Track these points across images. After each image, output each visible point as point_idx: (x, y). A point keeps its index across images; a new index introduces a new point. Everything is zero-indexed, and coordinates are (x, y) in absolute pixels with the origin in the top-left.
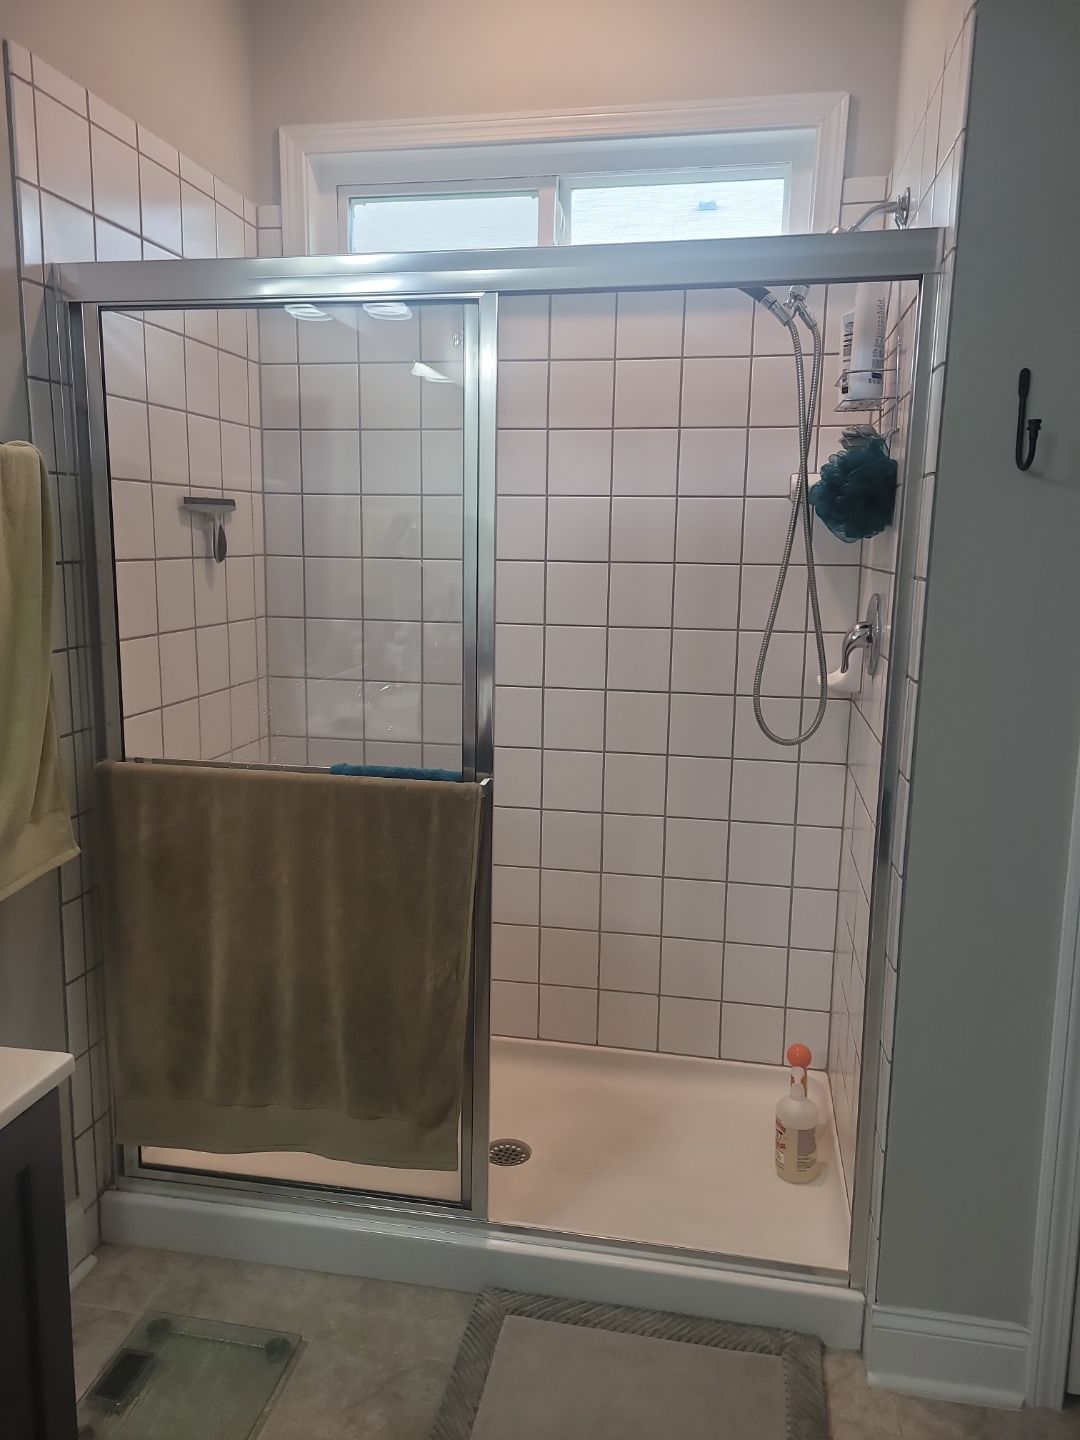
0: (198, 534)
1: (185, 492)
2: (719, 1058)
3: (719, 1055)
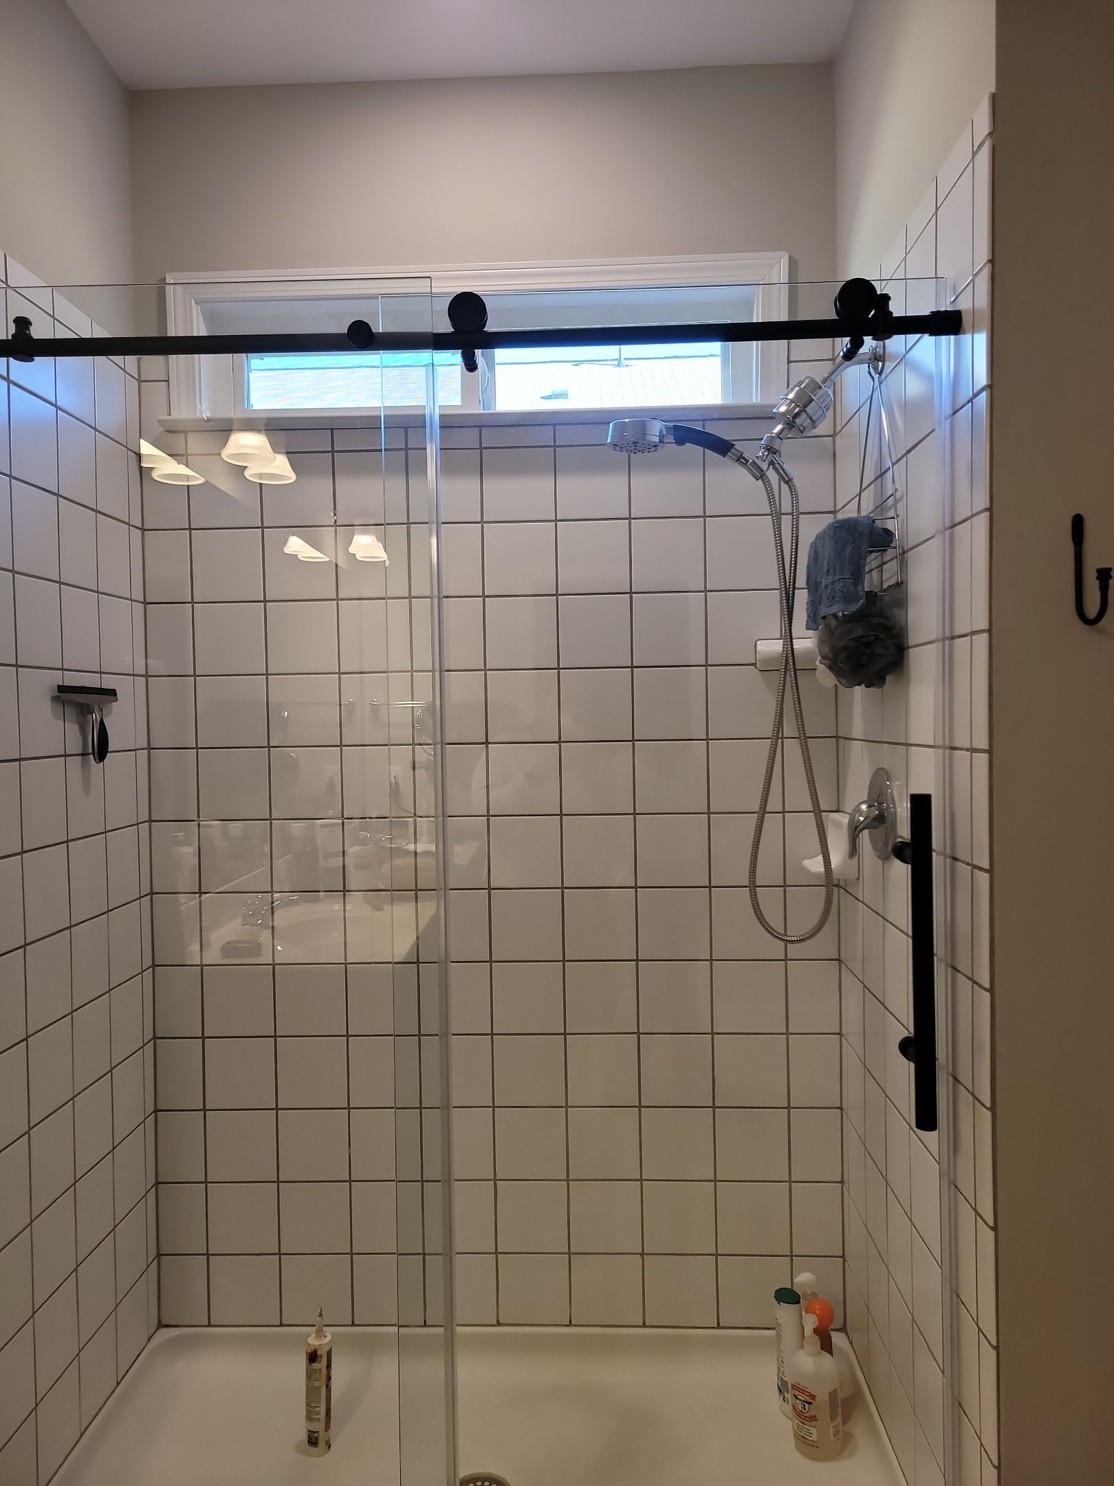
0: (73, 729)
1: (57, 678)
2: (719, 1327)
3: (718, 1324)
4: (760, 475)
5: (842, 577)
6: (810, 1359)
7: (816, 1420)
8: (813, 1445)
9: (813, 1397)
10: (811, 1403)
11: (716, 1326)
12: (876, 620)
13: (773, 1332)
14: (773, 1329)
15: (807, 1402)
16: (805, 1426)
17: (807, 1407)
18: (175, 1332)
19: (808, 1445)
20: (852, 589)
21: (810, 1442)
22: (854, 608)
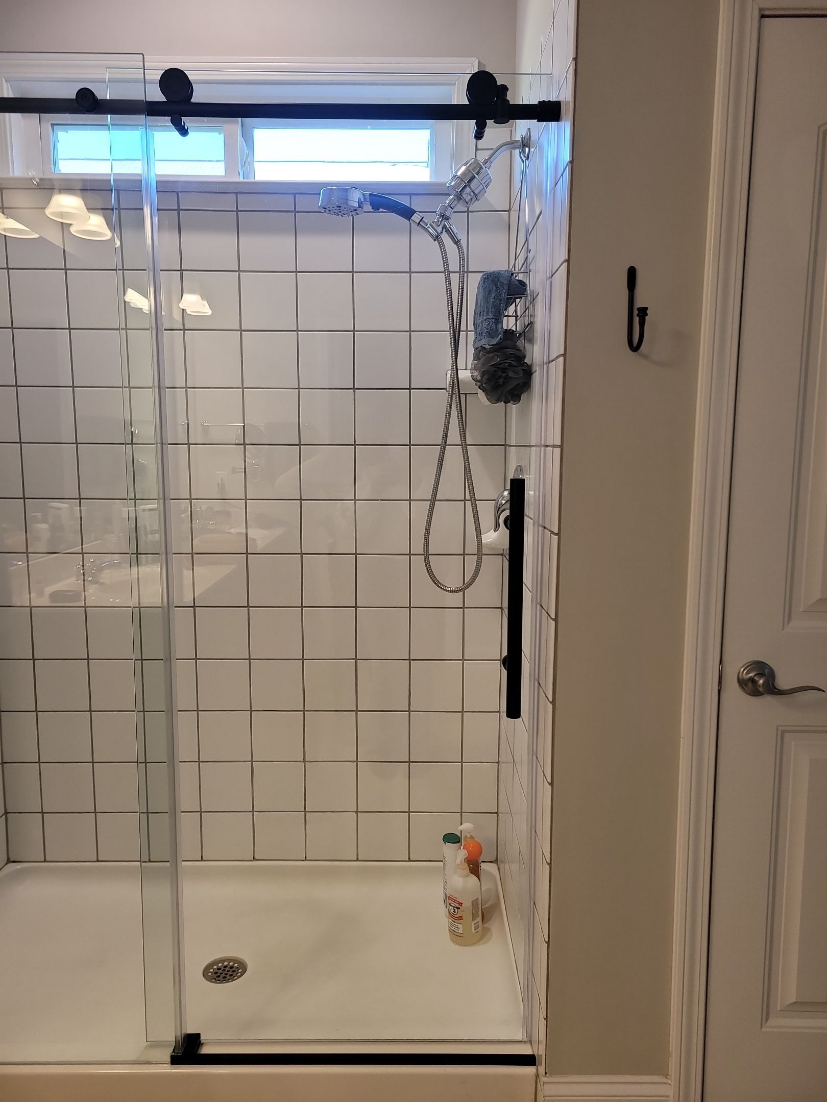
2: (410, 860)
3: (409, 858)
4: (437, 238)
5: (488, 317)
6: (461, 879)
7: (462, 919)
8: (459, 936)
9: (461, 904)
10: (459, 908)
11: (408, 860)
12: (510, 351)
13: (442, 863)
14: (442, 861)
15: (456, 908)
16: (455, 924)
17: (456, 911)
18: (19, 866)
19: (457, 935)
20: (494, 326)
21: (458, 934)
22: (495, 341)
